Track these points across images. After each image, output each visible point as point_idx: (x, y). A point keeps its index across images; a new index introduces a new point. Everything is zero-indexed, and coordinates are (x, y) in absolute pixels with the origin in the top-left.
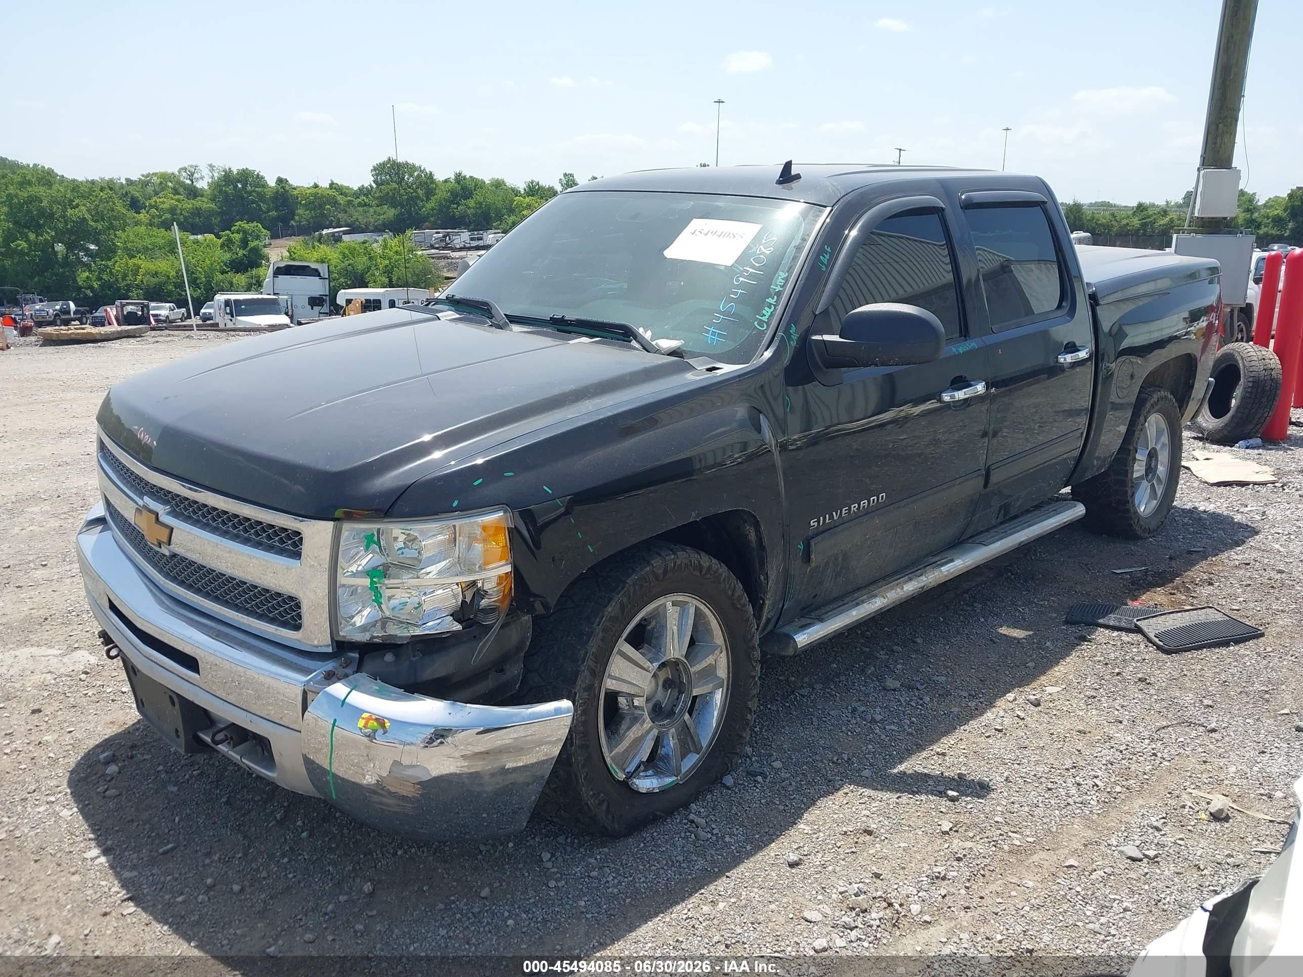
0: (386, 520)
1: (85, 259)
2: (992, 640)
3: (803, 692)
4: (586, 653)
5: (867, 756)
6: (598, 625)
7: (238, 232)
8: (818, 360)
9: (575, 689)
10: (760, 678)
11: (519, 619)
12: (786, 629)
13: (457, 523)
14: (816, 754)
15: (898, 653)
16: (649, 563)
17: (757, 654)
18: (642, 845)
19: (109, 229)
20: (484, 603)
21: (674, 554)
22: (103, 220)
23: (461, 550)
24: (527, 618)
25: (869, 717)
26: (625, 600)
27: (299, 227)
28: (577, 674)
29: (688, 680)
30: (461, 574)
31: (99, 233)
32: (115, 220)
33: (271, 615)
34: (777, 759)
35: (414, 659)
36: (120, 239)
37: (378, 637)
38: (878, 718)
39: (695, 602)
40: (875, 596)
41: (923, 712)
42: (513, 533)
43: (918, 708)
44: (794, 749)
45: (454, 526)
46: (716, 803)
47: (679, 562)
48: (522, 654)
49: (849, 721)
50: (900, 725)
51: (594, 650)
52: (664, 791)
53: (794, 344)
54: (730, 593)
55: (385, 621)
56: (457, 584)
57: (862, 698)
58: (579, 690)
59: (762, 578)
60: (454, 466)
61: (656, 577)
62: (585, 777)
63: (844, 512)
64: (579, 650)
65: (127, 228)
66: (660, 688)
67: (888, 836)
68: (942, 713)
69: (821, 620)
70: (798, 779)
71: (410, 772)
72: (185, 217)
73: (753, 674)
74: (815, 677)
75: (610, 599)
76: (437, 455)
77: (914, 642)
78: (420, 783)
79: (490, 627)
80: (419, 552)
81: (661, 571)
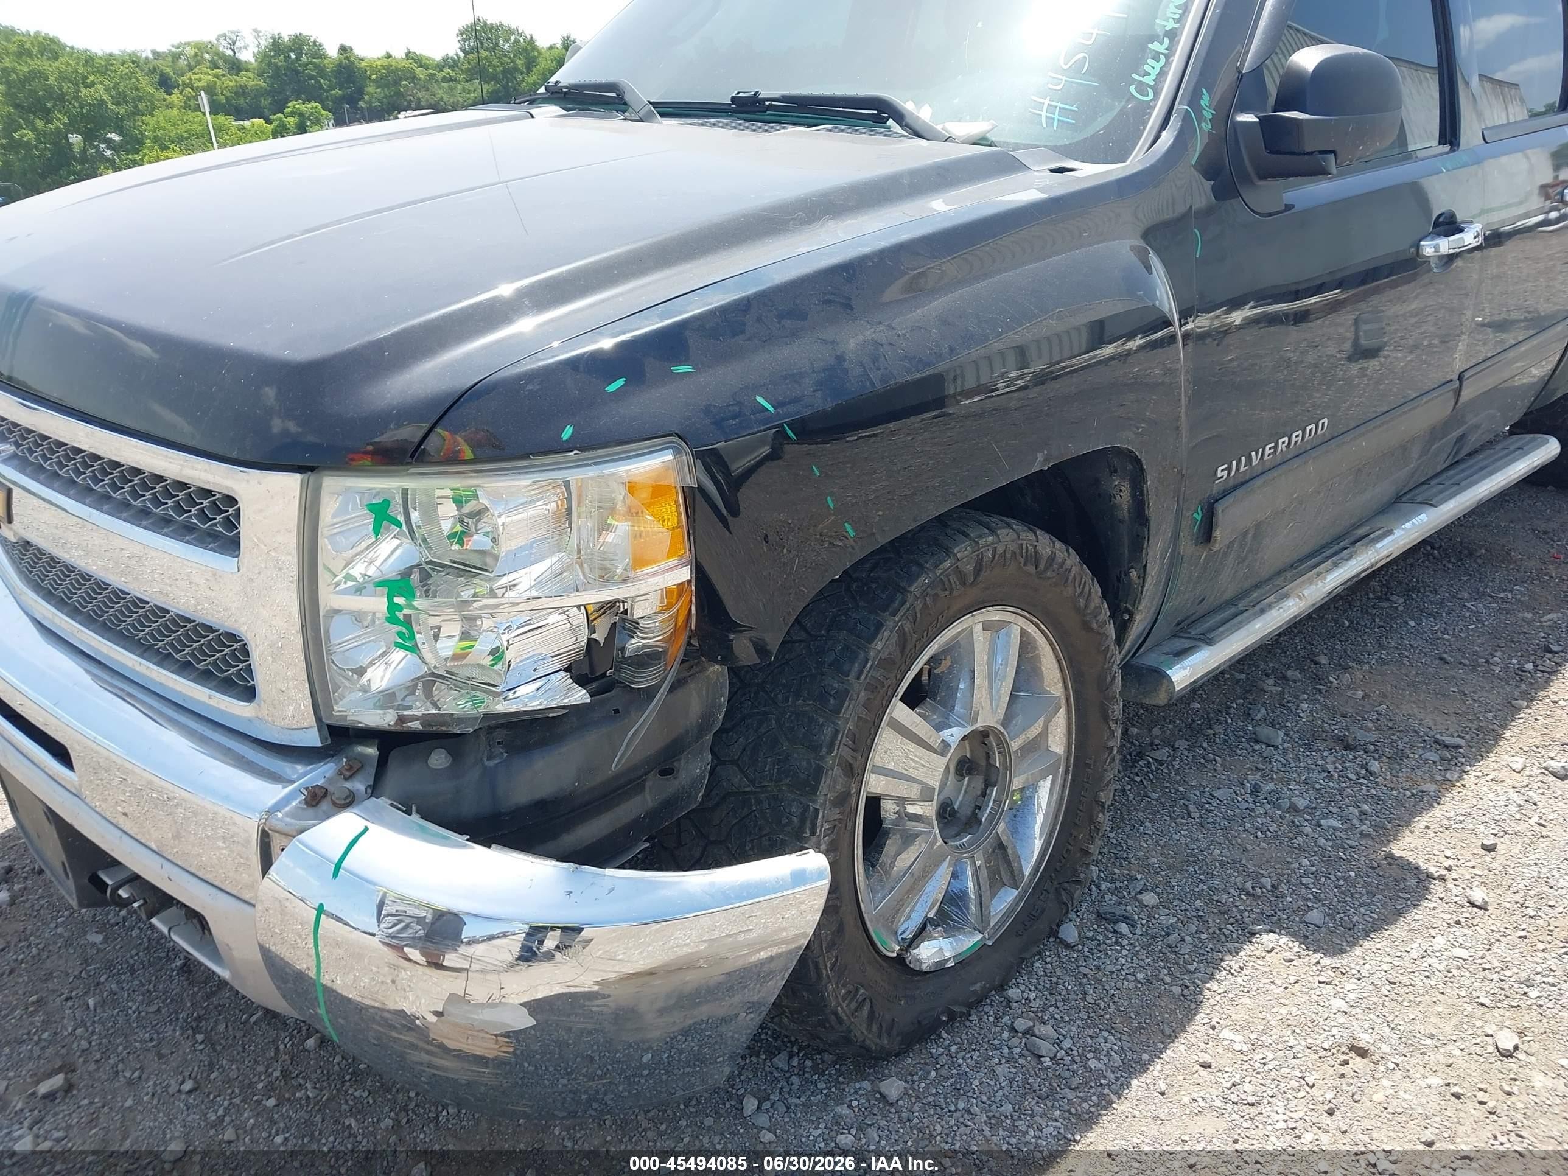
0: (413, 470)
1: (108, 153)
2: (1441, 659)
3: (1157, 755)
4: (837, 732)
5: (1304, 881)
6: (858, 678)
7: (292, 114)
8: (1247, 162)
9: (814, 801)
10: (1120, 751)
11: (704, 670)
12: (1150, 660)
13: (575, 476)
14: (1213, 876)
15: (1295, 681)
16: (948, 552)
17: (1117, 709)
18: (933, 1073)
19: (134, 114)
20: (634, 644)
21: (993, 531)
22: (126, 102)
23: (584, 535)
24: (716, 669)
25: (1285, 804)
26: (908, 627)
27: (370, 109)
28: (818, 773)
29: (1004, 763)
30: (587, 586)
31: (122, 119)
32: (140, 101)
33: (200, 666)
34: (1145, 889)
35: (491, 763)
36: (148, 125)
37: (414, 718)
38: (1301, 803)
39: (1022, 622)
40: (1287, 596)
41: (1373, 791)
42: (692, 497)
43: (1362, 784)
44: (1170, 867)
45: (567, 484)
46: (1054, 979)
47: (1001, 550)
48: (709, 737)
49: (1252, 810)
50: (1345, 820)
51: (850, 726)
52: (964, 963)
53: (1207, 127)
54: (1082, 603)
55: (430, 681)
56: (578, 607)
57: (1260, 766)
58: (823, 805)
59: (1134, 574)
60: (560, 352)
61: (962, 577)
62: (834, 965)
63: (1267, 452)
64: (822, 725)
65: (157, 113)
66: (951, 776)
67: (1399, 1059)
68: (1408, 794)
69: (1210, 643)
70: (1193, 928)
71: (486, 1015)
72: (227, 98)
73: (1111, 744)
74: (1171, 726)
75: (879, 626)
76: (526, 325)
77: (1316, 663)
78: (507, 1035)
79: (650, 693)
80: (494, 540)
81: (970, 568)
